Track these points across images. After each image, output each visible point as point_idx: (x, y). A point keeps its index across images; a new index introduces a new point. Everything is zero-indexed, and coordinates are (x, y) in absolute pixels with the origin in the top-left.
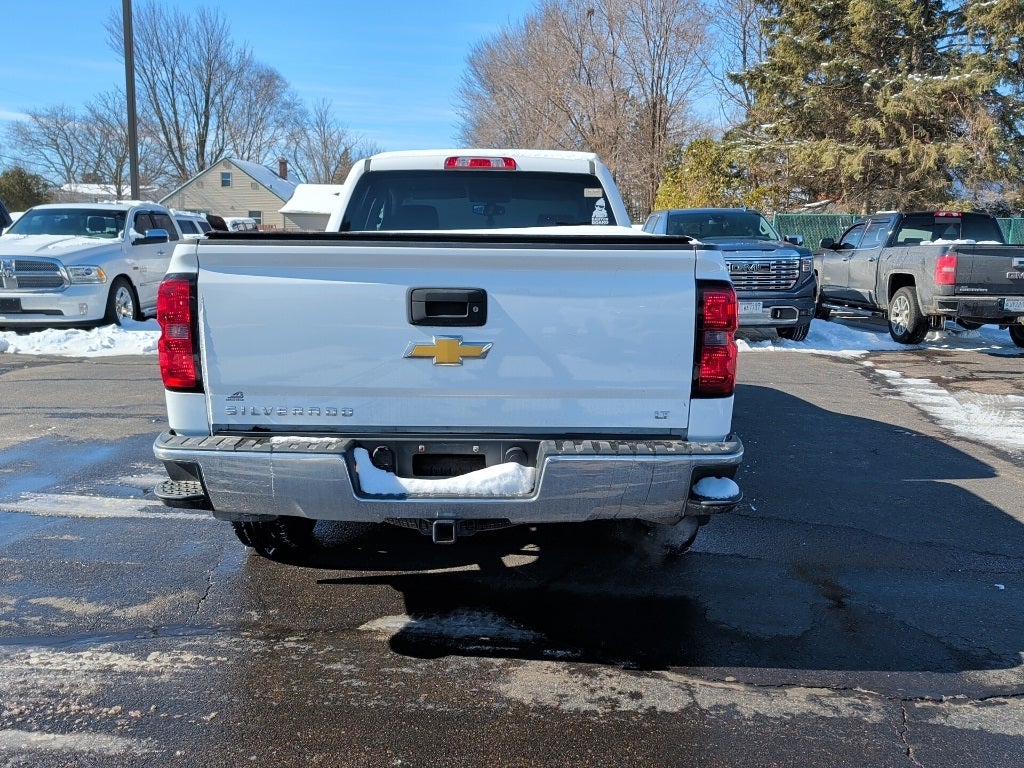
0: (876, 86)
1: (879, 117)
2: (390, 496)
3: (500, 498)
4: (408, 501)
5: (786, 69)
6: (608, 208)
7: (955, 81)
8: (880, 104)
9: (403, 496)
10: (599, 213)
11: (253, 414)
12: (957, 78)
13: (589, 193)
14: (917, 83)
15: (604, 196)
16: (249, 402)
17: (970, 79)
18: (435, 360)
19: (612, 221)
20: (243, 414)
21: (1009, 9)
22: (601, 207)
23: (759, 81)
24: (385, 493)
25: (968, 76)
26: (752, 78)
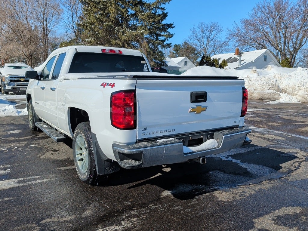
0: (118, 31)
1: (120, 40)
2: (190, 153)
3: (210, 149)
4: (195, 153)
5: (92, 24)
6: (147, 67)
7: (139, 33)
8: (120, 37)
9: (193, 152)
10: (145, 68)
11: (150, 134)
12: (139, 32)
13: (142, 62)
14: (129, 32)
15: (146, 63)
16: (149, 130)
17: (142, 32)
18: (196, 112)
19: (149, 71)
20: (147, 134)
21: (148, 16)
22: (146, 66)
23: (85, 27)
24: (189, 152)
25: (141, 32)
26: (84, 26)
